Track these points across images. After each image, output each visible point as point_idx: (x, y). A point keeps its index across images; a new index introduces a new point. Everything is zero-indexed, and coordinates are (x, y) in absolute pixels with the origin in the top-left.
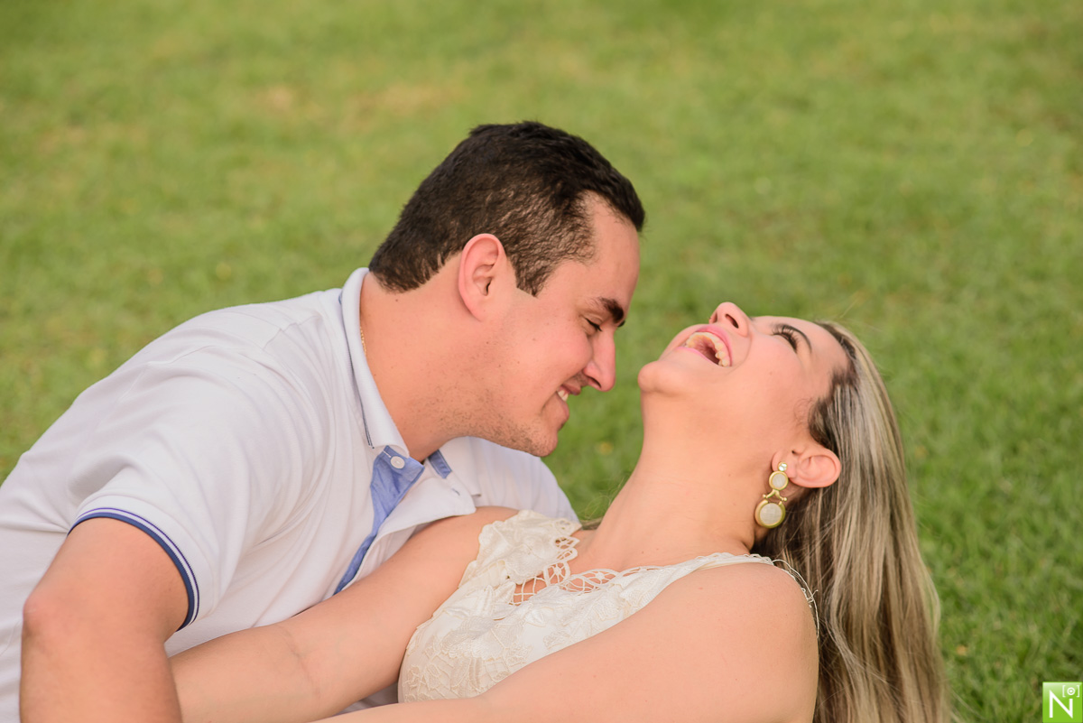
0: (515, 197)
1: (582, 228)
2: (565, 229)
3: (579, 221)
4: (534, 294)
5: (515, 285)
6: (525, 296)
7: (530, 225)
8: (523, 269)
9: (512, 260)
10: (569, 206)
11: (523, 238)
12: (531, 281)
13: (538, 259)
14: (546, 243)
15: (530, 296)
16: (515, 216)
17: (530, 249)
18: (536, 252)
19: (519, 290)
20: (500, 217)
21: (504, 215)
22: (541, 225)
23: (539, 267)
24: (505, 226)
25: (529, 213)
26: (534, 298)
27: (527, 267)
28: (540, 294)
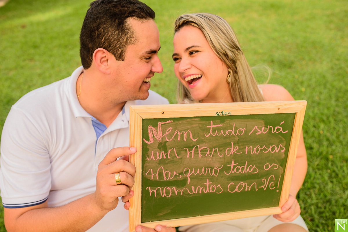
0: (104, 31)
1: (129, 33)
2: (124, 35)
3: (127, 31)
4: (123, 60)
5: (116, 60)
6: (120, 62)
7: (112, 39)
8: (116, 54)
9: (111, 53)
10: (122, 27)
11: (111, 44)
12: (120, 57)
13: (119, 49)
14: (119, 42)
15: (122, 61)
16: (106, 38)
17: (115, 46)
18: (117, 46)
19: (118, 61)
20: (102, 40)
21: (102, 39)
22: (115, 37)
23: (120, 51)
24: (104, 42)
25: (110, 35)
26: (124, 62)
27: (117, 53)
28: (125, 60)
